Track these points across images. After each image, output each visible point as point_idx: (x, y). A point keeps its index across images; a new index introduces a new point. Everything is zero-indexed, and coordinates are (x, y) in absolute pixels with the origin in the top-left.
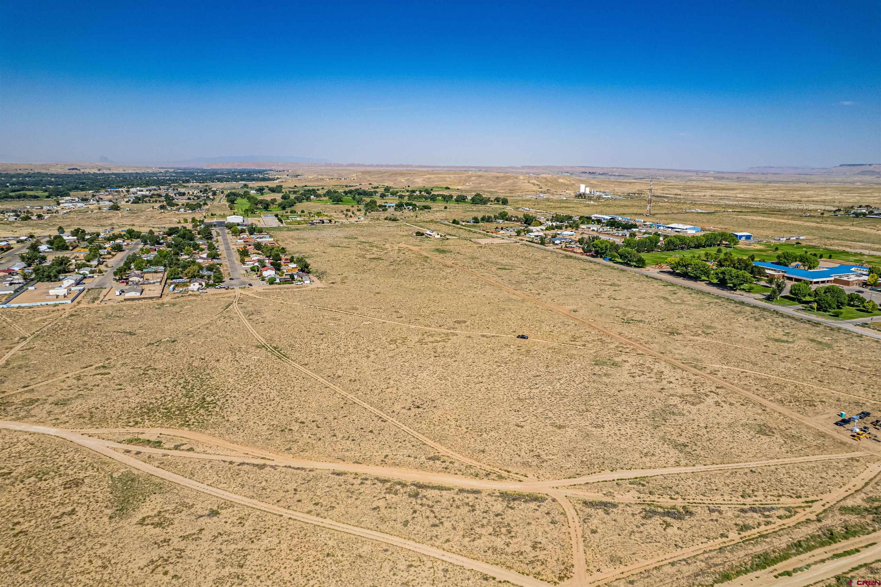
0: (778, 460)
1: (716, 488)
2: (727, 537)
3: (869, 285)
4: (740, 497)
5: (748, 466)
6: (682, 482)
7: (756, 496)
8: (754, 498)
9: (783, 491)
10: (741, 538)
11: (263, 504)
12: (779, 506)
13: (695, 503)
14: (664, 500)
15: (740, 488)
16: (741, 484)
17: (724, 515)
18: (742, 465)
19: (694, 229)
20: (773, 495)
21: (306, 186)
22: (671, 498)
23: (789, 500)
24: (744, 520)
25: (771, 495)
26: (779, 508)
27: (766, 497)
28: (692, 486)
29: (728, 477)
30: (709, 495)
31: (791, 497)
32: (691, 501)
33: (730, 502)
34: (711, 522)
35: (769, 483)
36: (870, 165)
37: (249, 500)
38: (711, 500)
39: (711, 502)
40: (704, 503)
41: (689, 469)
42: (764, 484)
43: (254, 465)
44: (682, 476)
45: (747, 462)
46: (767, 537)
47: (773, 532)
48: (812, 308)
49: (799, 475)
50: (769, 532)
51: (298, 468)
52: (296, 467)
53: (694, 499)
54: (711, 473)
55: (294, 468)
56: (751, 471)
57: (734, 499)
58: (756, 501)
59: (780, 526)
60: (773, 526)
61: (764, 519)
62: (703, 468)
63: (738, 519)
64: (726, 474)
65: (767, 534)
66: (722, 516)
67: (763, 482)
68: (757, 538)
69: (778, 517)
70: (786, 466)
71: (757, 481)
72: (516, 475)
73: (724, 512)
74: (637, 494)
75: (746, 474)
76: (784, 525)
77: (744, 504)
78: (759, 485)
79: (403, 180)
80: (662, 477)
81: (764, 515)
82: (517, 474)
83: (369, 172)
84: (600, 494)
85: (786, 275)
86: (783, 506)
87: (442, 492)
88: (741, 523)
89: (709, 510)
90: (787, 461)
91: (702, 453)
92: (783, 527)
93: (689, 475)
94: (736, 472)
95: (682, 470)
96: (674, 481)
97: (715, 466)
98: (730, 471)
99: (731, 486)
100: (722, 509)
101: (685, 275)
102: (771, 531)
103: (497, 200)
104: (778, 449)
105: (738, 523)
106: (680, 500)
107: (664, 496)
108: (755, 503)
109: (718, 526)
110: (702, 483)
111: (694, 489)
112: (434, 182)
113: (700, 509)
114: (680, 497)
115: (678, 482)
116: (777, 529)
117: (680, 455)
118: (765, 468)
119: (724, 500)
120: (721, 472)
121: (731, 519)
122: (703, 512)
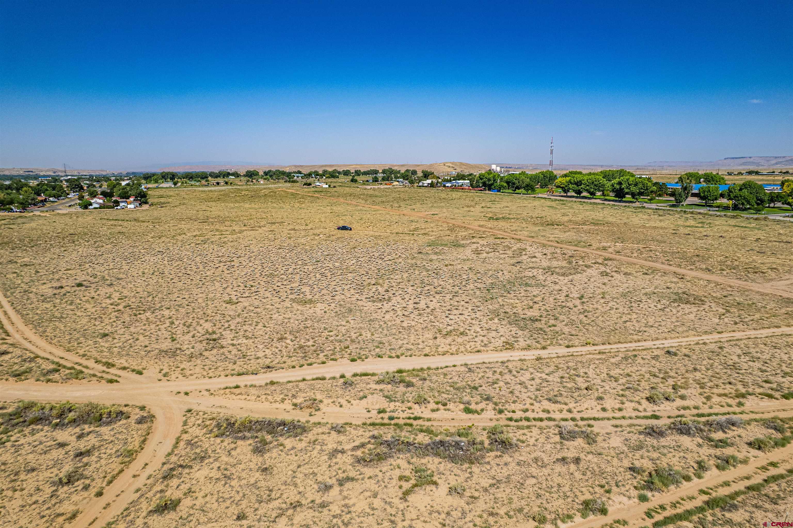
0: (720, 336)
1: (586, 385)
2: (604, 512)
4: (644, 402)
5: (661, 346)
6: (508, 377)
7: (683, 397)
8: (679, 402)
9: (745, 385)
10: (649, 514)
12: (745, 417)
13: (528, 419)
14: (448, 415)
15: (643, 383)
16: (647, 376)
17: (601, 444)
18: (648, 344)
20: (725, 395)
22: (468, 411)
23: (766, 403)
24: (655, 455)
25: (720, 395)
26: (749, 423)
27: (708, 398)
28: (528, 383)
29: (617, 365)
30: (566, 400)
31: (770, 396)
32: (519, 415)
33: (618, 414)
34: (559, 468)
35: (710, 373)
36: (750, 158)
38: (570, 411)
39: (569, 416)
40: (550, 419)
41: (531, 355)
42: (698, 375)
44: (510, 365)
45: (657, 339)
46: (735, 507)
47: (749, 488)
49: (773, 356)
50: (735, 488)
53: (526, 411)
54: (579, 359)
56: (668, 352)
57: (628, 405)
58: (685, 408)
59: (764, 468)
60: (742, 470)
61: (712, 451)
62: (563, 351)
63: (638, 454)
64: (613, 360)
65: (733, 496)
66: (593, 448)
67: (695, 369)
68: (701, 510)
69: (750, 444)
70: (741, 344)
71: (683, 370)
73: (599, 439)
74: (383, 403)
75: (655, 358)
76: (773, 464)
77: (656, 417)
78: (687, 375)
80: (463, 369)
81: (710, 440)
84: (288, 405)
86: (757, 416)
88: (647, 465)
89: (561, 433)
90: (738, 335)
91: (566, 330)
92: (773, 472)
93: (528, 364)
94: (635, 356)
95: (516, 355)
96: (490, 374)
97: (590, 348)
98: (621, 355)
99: (622, 381)
100: (596, 429)
102: (741, 486)
104: (717, 320)
105: (637, 464)
106: (490, 413)
107: (451, 406)
108: (682, 412)
109: (578, 475)
110: (555, 378)
111: (532, 389)
113: (535, 431)
114: (491, 406)
115: (497, 376)
116: (757, 480)
117: (520, 333)
118: (697, 348)
119: (604, 410)
120: (603, 356)
121: (619, 455)
122: (542, 440)
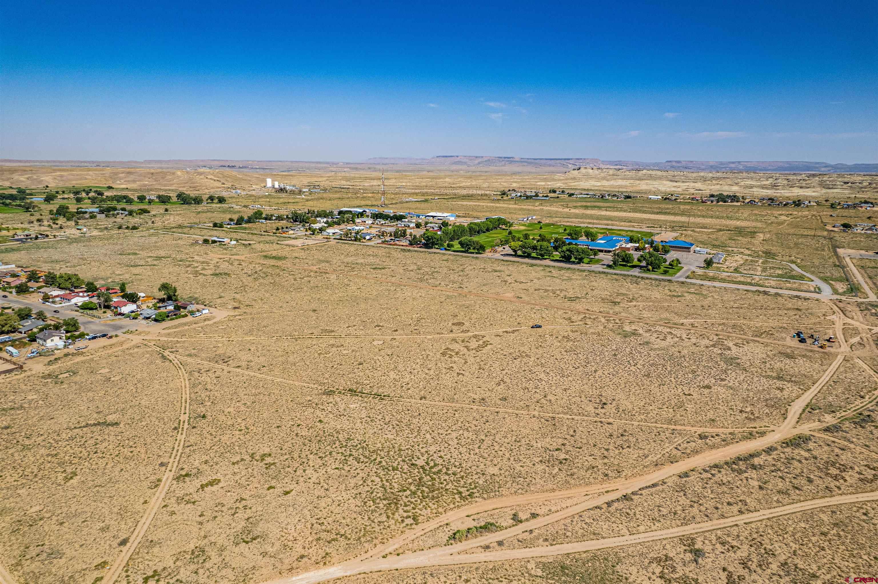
3: (641, 249)
19: (452, 216)
43: (617, 501)
48: (650, 270)
51: (654, 485)
52: (649, 484)
72: (762, 429)
82: (761, 427)
87: (760, 457)
101: (528, 256)
103: (211, 198)
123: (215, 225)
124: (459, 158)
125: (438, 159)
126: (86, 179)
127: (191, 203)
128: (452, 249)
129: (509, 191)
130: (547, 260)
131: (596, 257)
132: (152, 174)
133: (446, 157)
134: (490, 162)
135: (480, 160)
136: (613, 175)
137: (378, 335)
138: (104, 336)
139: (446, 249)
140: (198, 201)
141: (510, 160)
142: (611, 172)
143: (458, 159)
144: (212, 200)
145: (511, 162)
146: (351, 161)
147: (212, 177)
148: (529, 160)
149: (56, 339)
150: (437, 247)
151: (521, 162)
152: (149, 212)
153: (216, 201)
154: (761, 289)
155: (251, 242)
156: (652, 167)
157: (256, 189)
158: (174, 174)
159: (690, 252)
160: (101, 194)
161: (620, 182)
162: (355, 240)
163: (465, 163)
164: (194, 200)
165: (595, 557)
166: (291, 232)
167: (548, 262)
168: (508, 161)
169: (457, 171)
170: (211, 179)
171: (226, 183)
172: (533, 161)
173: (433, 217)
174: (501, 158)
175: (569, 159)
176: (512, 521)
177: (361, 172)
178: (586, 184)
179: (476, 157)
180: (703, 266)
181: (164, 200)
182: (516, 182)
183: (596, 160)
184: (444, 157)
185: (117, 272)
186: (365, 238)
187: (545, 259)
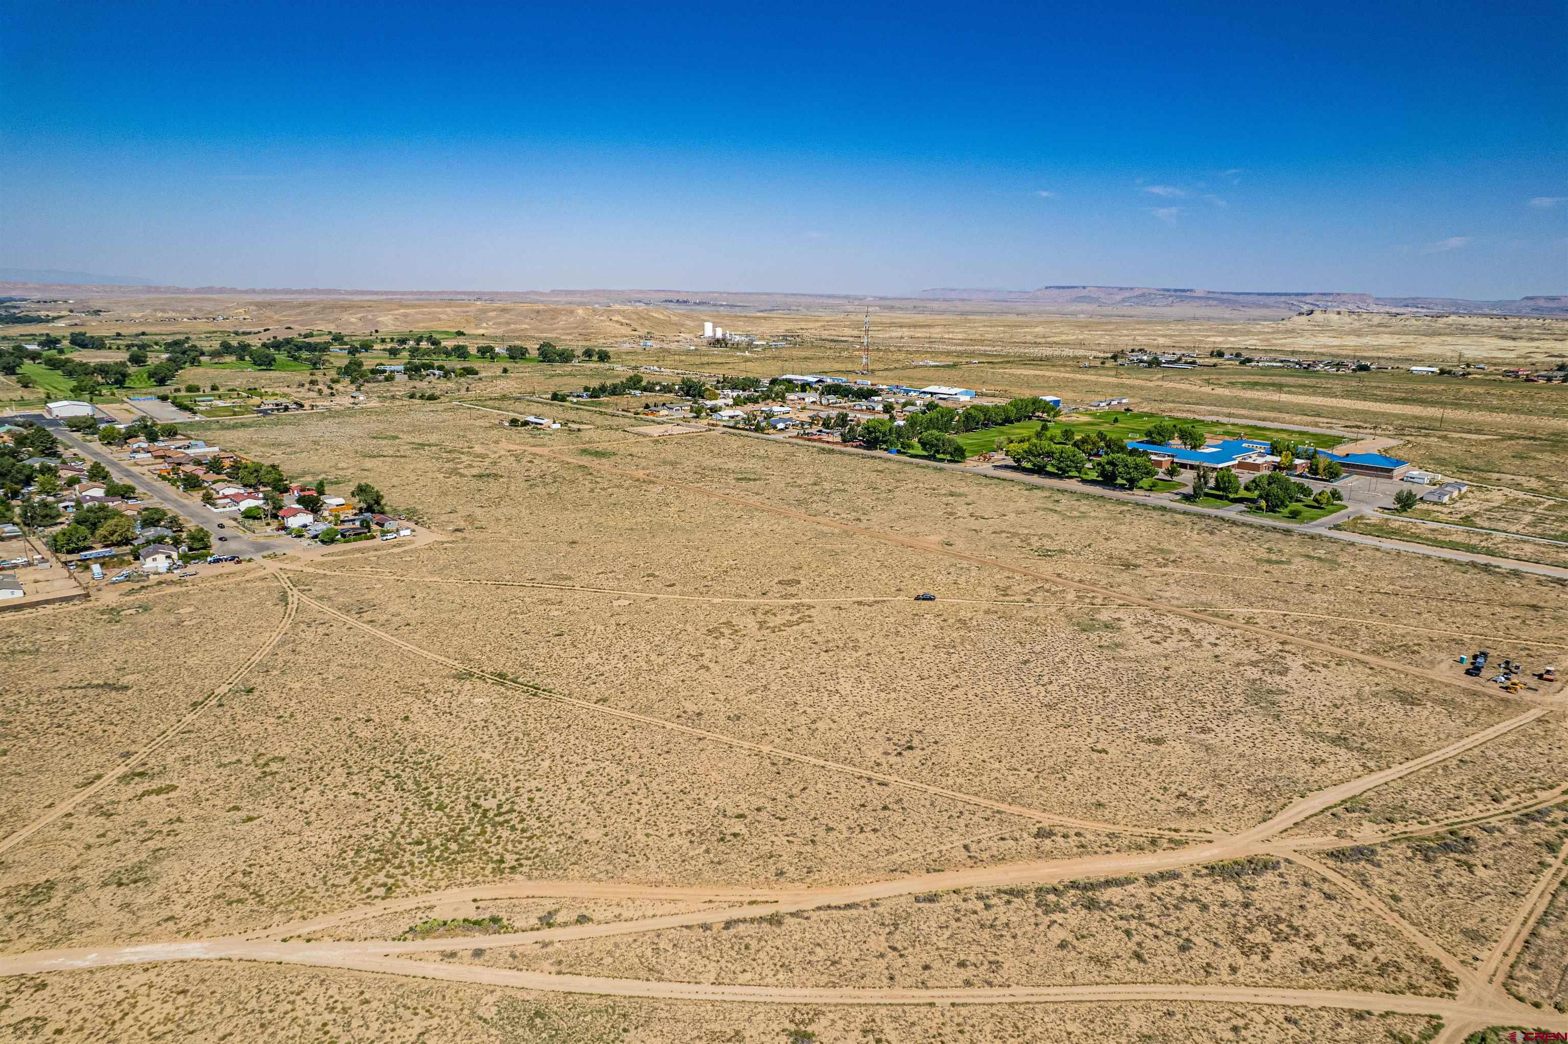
0: (1470, 739)
1: (1452, 795)
3: (1284, 469)
4: (1494, 803)
5: (1450, 755)
6: (1405, 795)
7: (1507, 797)
8: (1509, 800)
9: (1525, 782)
11: (868, 992)
13: (1456, 823)
14: (1416, 827)
15: (1478, 789)
16: (1472, 783)
18: (1440, 754)
19: (966, 393)
20: (1523, 791)
21: (143, 334)
22: (1421, 823)
28: (1423, 798)
29: (1446, 776)
30: (1457, 808)
32: (1448, 821)
33: (1492, 813)
34: (1508, 848)
37: (830, 992)
38: (1468, 815)
39: (1472, 818)
40: (1466, 822)
41: (1391, 774)
43: (752, 920)
44: (1393, 785)
48: (1260, 508)
51: (848, 906)
52: (842, 903)
54: (1420, 774)
55: (838, 908)
57: (1490, 807)
62: (1403, 769)
64: (1439, 773)
66: (1508, 836)
67: (1490, 774)
70: (1488, 746)
71: (1484, 775)
72: (1189, 834)
73: (1503, 830)
74: (1375, 826)
75: (1459, 766)
77: (1510, 812)
79: (353, 320)
82: (1191, 831)
83: (271, 305)
85: (1176, 460)
87: (1126, 887)
90: (1479, 737)
91: (1376, 746)
93: (1400, 782)
94: (1446, 767)
95: (1383, 776)
96: (1393, 795)
97: (1413, 763)
98: (1439, 767)
99: (1465, 789)
100: (1495, 825)
101: (1039, 470)
103: (588, 353)
104: (1452, 722)
106: (1434, 823)
108: (1518, 806)
111: (1430, 802)
112: (418, 322)
114: (1428, 818)
115: (1400, 796)
117: (1354, 754)
118: (1470, 754)
119: (1482, 811)
120: (1430, 770)
121: (1522, 837)
122: (1480, 835)
123: (555, 397)
124: (1087, 290)
125: (1048, 292)
126: (440, 320)
127: (554, 361)
128: (911, 451)
129: (1133, 351)
130: (1074, 480)
131: (1175, 479)
132: (538, 312)
133: (1063, 288)
134: (1145, 297)
135: (1127, 294)
136: (1379, 325)
137: (635, 590)
138: (233, 559)
139: (899, 452)
140: (566, 357)
141: (1182, 295)
142: (1376, 320)
143: (1085, 293)
144: (590, 356)
145: (1182, 299)
146: (889, 295)
147: (621, 319)
148: (1225, 296)
149: (161, 558)
150: (884, 446)
151: (1208, 298)
152: (477, 373)
153: (595, 358)
154: (1482, 559)
155: (582, 427)
156: (1487, 311)
157: (686, 340)
158: (572, 312)
159: (1391, 478)
160: (435, 343)
161: (1386, 340)
162: (756, 430)
163: (1096, 300)
164: (560, 355)
165: (611, 1010)
166: (664, 412)
167: (1072, 485)
168: (1177, 297)
169: (1074, 314)
170: (617, 322)
171: (638, 328)
172: (1232, 297)
173: (932, 394)
174: (1168, 290)
175: (1305, 295)
176: (536, 921)
177: (899, 314)
178: (1309, 342)
179: (1121, 289)
180: (1393, 507)
181: (517, 354)
182: (1164, 336)
183: (1362, 297)
184: (1059, 288)
185: (340, 465)
186: (775, 428)
187: (1072, 477)
